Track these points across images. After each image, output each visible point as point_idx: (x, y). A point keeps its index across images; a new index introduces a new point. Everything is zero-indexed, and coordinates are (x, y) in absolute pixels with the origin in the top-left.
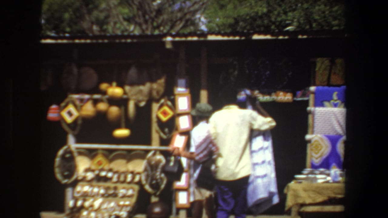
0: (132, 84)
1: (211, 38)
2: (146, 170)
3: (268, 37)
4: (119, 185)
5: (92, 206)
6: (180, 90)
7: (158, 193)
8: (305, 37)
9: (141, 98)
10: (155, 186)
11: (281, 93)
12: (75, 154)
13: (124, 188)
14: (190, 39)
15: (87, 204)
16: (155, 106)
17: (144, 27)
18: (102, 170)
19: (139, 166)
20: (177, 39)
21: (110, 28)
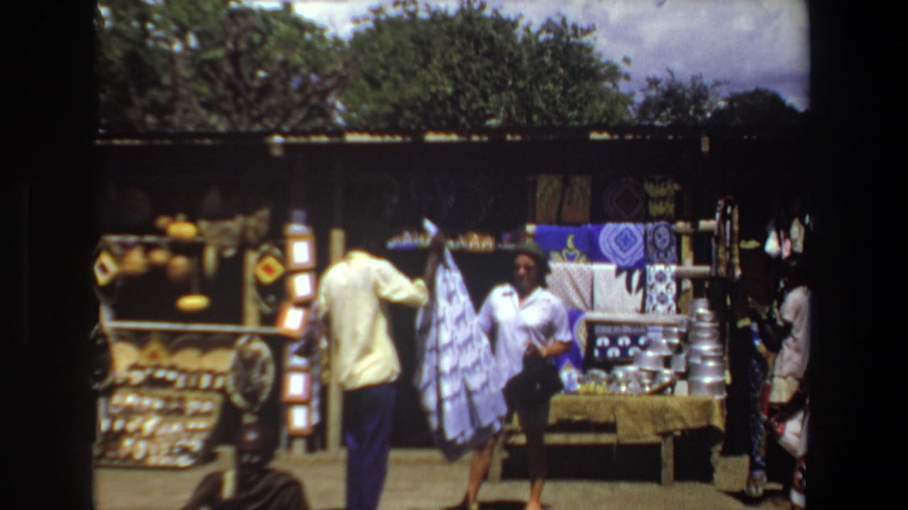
0: (213, 217)
1: (352, 138)
2: (234, 368)
3: (454, 138)
4: (189, 395)
5: (139, 430)
6: (296, 228)
7: (257, 409)
8: (518, 138)
9: (226, 241)
10: (251, 396)
11: (475, 237)
12: (111, 339)
13: (196, 399)
14: (314, 139)
15: (131, 426)
16: (252, 257)
17: (235, 117)
18: (158, 367)
19: (223, 360)
20: (293, 139)
21: (176, 119)
